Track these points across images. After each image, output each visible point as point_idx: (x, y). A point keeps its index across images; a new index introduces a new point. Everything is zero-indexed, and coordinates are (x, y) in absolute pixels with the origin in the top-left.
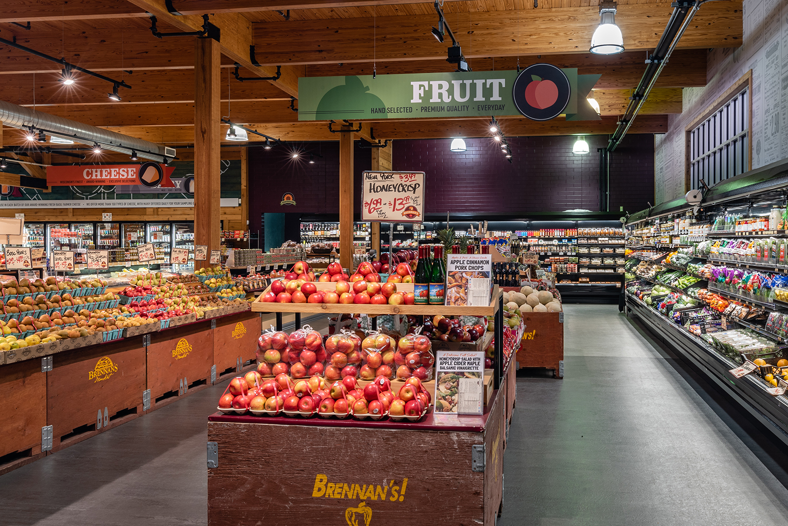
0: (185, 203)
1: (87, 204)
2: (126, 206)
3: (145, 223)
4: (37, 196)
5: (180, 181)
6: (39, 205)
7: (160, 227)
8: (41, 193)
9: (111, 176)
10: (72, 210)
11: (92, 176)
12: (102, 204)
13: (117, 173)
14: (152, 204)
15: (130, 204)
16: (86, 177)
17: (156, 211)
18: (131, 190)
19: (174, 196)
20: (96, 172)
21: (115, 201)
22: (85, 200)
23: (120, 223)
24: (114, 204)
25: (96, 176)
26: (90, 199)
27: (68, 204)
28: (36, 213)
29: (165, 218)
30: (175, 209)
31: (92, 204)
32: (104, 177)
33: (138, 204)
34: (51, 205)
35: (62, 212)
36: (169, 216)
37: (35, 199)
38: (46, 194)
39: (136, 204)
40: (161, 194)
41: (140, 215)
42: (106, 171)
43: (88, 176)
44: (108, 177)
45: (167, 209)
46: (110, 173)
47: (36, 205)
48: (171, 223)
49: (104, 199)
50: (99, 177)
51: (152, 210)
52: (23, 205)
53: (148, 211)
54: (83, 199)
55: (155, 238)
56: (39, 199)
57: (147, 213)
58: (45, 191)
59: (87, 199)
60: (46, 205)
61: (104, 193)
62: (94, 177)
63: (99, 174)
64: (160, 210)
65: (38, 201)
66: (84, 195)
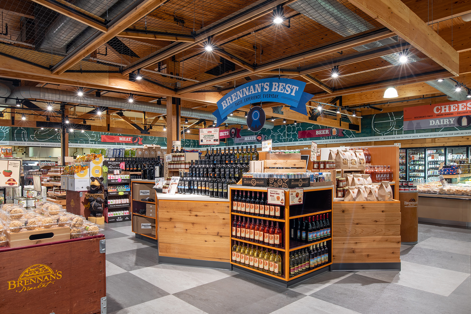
0: (458, 134)
1: (384, 138)
2: (411, 138)
3: (425, 149)
4: (352, 136)
5: (454, 119)
6: (354, 140)
7: (435, 151)
8: (354, 133)
9: (458, 109)
10: (374, 142)
11: (441, 111)
12: (394, 138)
13: (464, 107)
14: (431, 135)
15: (414, 137)
16: (435, 112)
17: (433, 140)
18: (414, 127)
19: (448, 129)
20: (445, 107)
21: (403, 135)
22: (382, 136)
23: (406, 149)
24: (402, 137)
25: (445, 110)
26: (386, 135)
27: (372, 139)
28: (352, 145)
29: (441, 145)
30: (449, 138)
31: (387, 138)
32: (452, 111)
33: (420, 136)
34: (361, 140)
35: (367, 144)
36: (444, 143)
37: (351, 137)
38: (358, 134)
39: (419, 136)
40: (438, 129)
41: (422, 143)
42: (454, 106)
43: (437, 111)
44: (456, 110)
45: (443, 139)
46: (458, 108)
47: (352, 140)
48: (445, 148)
49: (395, 134)
50: (447, 111)
51: (431, 140)
52: (344, 141)
53: (427, 141)
54: (381, 135)
55: (433, 158)
56: (354, 137)
57: (427, 142)
58: (357, 132)
59: (384, 135)
60: (358, 140)
61: (395, 131)
62: (443, 111)
63: (447, 109)
64: (436, 139)
65: (353, 138)
66: (382, 133)
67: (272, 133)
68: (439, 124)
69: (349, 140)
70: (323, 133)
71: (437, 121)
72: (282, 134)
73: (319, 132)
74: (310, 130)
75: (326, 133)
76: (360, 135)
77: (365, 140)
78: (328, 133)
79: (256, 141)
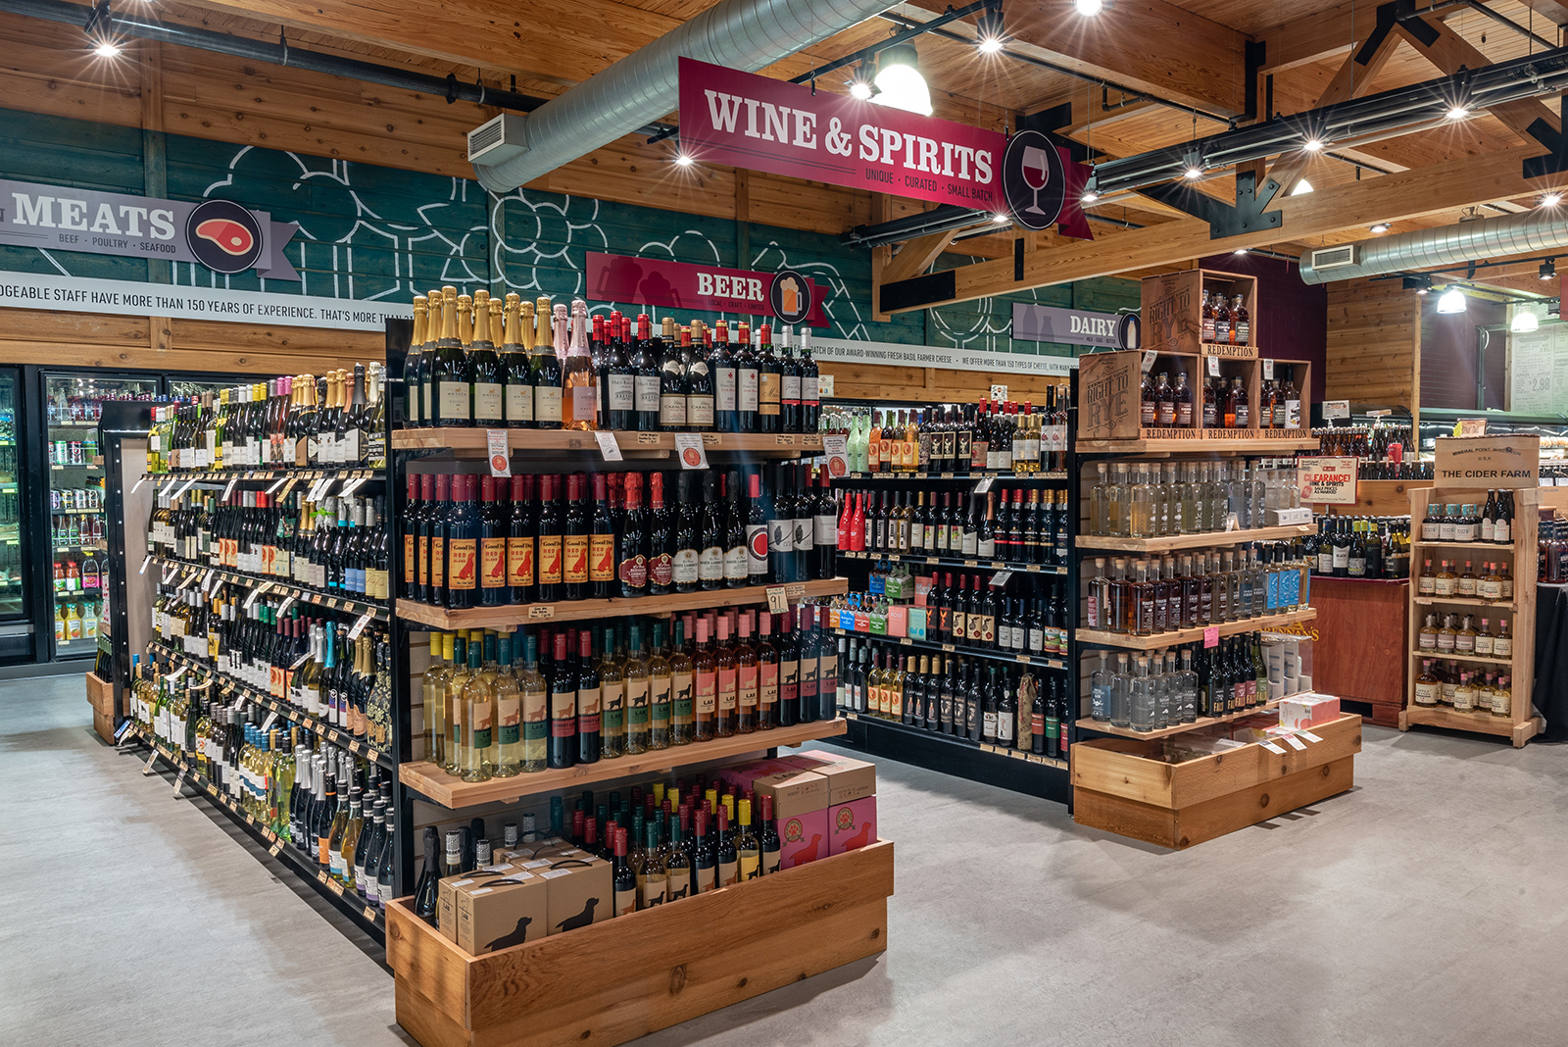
1: (965, 361)
2: (1030, 371)
4: (860, 330)
6: (868, 354)
8: (868, 321)
10: (934, 372)
12: (990, 362)
15: (1035, 366)
18: (1039, 331)
21: (1009, 357)
24: (1010, 364)
27: (930, 358)
28: (857, 376)
31: (972, 361)
34: (892, 355)
35: (913, 376)
37: (854, 338)
38: (878, 324)
47: (859, 353)
52: (830, 351)
54: (951, 345)
56: (864, 339)
59: (960, 347)
60: (881, 355)
61: (991, 335)
65: (860, 342)
66: (955, 337)
67: (365, 217)
68: (1088, 332)
69: (851, 353)
70: (735, 295)
71: (1086, 319)
72: (458, 248)
73: (714, 284)
74: (658, 256)
75: (751, 297)
76: (887, 331)
77: (906, 357)
78: (761, 298)
79: (185, 253)
